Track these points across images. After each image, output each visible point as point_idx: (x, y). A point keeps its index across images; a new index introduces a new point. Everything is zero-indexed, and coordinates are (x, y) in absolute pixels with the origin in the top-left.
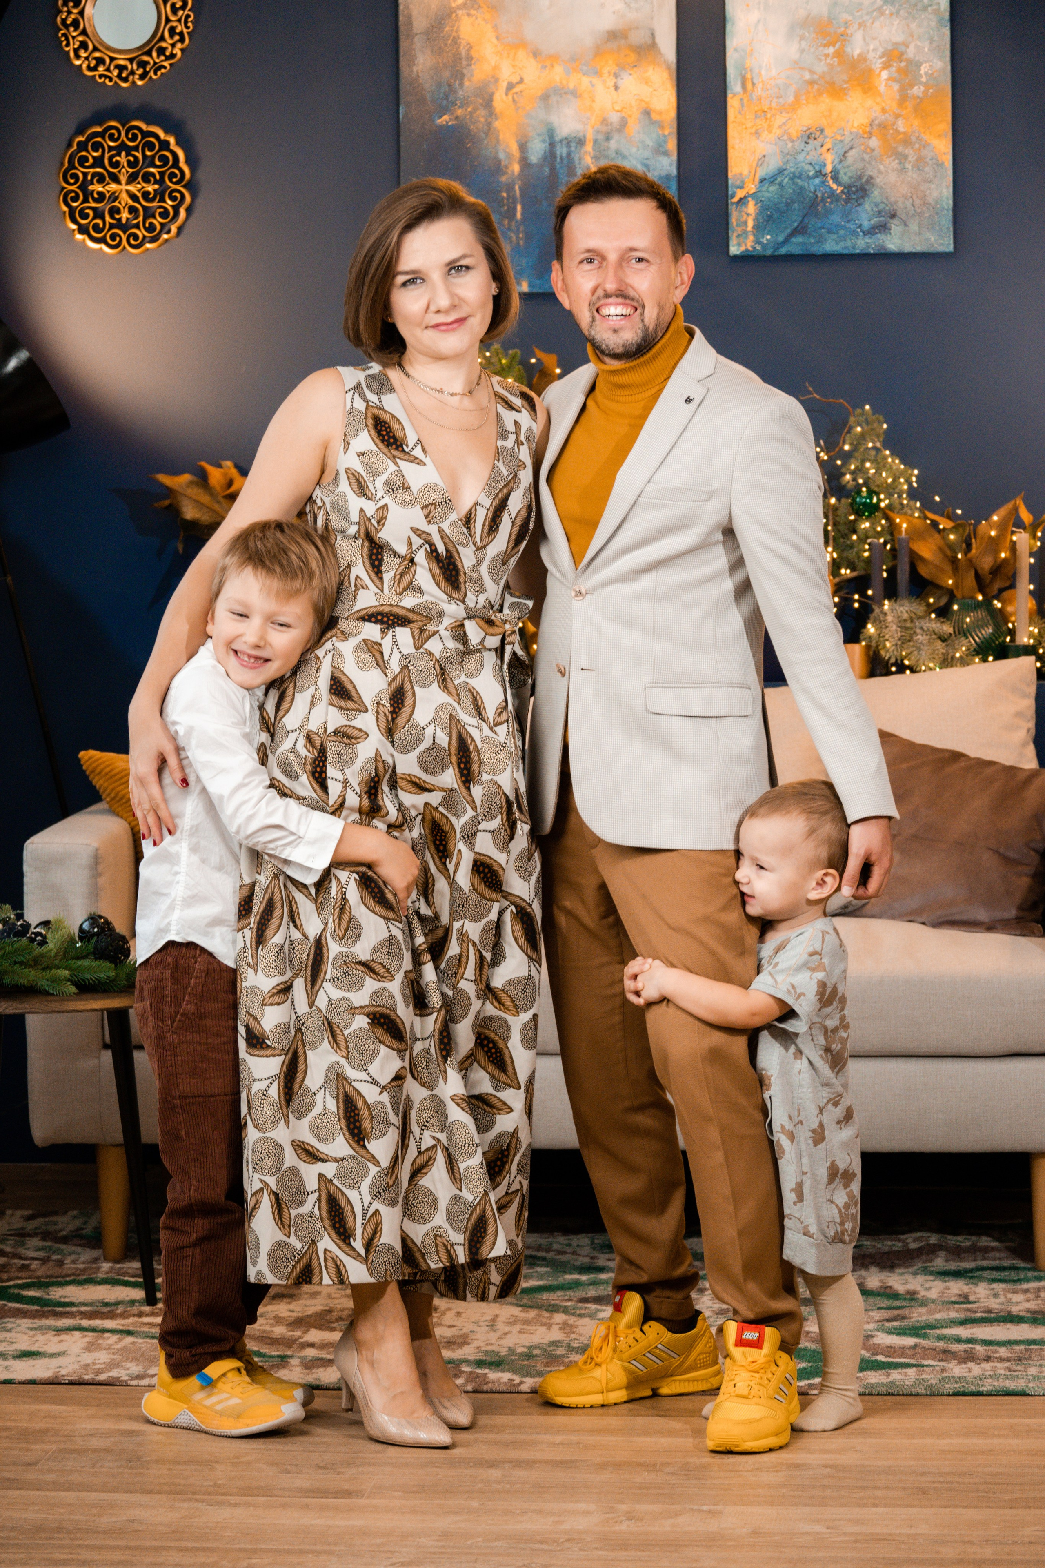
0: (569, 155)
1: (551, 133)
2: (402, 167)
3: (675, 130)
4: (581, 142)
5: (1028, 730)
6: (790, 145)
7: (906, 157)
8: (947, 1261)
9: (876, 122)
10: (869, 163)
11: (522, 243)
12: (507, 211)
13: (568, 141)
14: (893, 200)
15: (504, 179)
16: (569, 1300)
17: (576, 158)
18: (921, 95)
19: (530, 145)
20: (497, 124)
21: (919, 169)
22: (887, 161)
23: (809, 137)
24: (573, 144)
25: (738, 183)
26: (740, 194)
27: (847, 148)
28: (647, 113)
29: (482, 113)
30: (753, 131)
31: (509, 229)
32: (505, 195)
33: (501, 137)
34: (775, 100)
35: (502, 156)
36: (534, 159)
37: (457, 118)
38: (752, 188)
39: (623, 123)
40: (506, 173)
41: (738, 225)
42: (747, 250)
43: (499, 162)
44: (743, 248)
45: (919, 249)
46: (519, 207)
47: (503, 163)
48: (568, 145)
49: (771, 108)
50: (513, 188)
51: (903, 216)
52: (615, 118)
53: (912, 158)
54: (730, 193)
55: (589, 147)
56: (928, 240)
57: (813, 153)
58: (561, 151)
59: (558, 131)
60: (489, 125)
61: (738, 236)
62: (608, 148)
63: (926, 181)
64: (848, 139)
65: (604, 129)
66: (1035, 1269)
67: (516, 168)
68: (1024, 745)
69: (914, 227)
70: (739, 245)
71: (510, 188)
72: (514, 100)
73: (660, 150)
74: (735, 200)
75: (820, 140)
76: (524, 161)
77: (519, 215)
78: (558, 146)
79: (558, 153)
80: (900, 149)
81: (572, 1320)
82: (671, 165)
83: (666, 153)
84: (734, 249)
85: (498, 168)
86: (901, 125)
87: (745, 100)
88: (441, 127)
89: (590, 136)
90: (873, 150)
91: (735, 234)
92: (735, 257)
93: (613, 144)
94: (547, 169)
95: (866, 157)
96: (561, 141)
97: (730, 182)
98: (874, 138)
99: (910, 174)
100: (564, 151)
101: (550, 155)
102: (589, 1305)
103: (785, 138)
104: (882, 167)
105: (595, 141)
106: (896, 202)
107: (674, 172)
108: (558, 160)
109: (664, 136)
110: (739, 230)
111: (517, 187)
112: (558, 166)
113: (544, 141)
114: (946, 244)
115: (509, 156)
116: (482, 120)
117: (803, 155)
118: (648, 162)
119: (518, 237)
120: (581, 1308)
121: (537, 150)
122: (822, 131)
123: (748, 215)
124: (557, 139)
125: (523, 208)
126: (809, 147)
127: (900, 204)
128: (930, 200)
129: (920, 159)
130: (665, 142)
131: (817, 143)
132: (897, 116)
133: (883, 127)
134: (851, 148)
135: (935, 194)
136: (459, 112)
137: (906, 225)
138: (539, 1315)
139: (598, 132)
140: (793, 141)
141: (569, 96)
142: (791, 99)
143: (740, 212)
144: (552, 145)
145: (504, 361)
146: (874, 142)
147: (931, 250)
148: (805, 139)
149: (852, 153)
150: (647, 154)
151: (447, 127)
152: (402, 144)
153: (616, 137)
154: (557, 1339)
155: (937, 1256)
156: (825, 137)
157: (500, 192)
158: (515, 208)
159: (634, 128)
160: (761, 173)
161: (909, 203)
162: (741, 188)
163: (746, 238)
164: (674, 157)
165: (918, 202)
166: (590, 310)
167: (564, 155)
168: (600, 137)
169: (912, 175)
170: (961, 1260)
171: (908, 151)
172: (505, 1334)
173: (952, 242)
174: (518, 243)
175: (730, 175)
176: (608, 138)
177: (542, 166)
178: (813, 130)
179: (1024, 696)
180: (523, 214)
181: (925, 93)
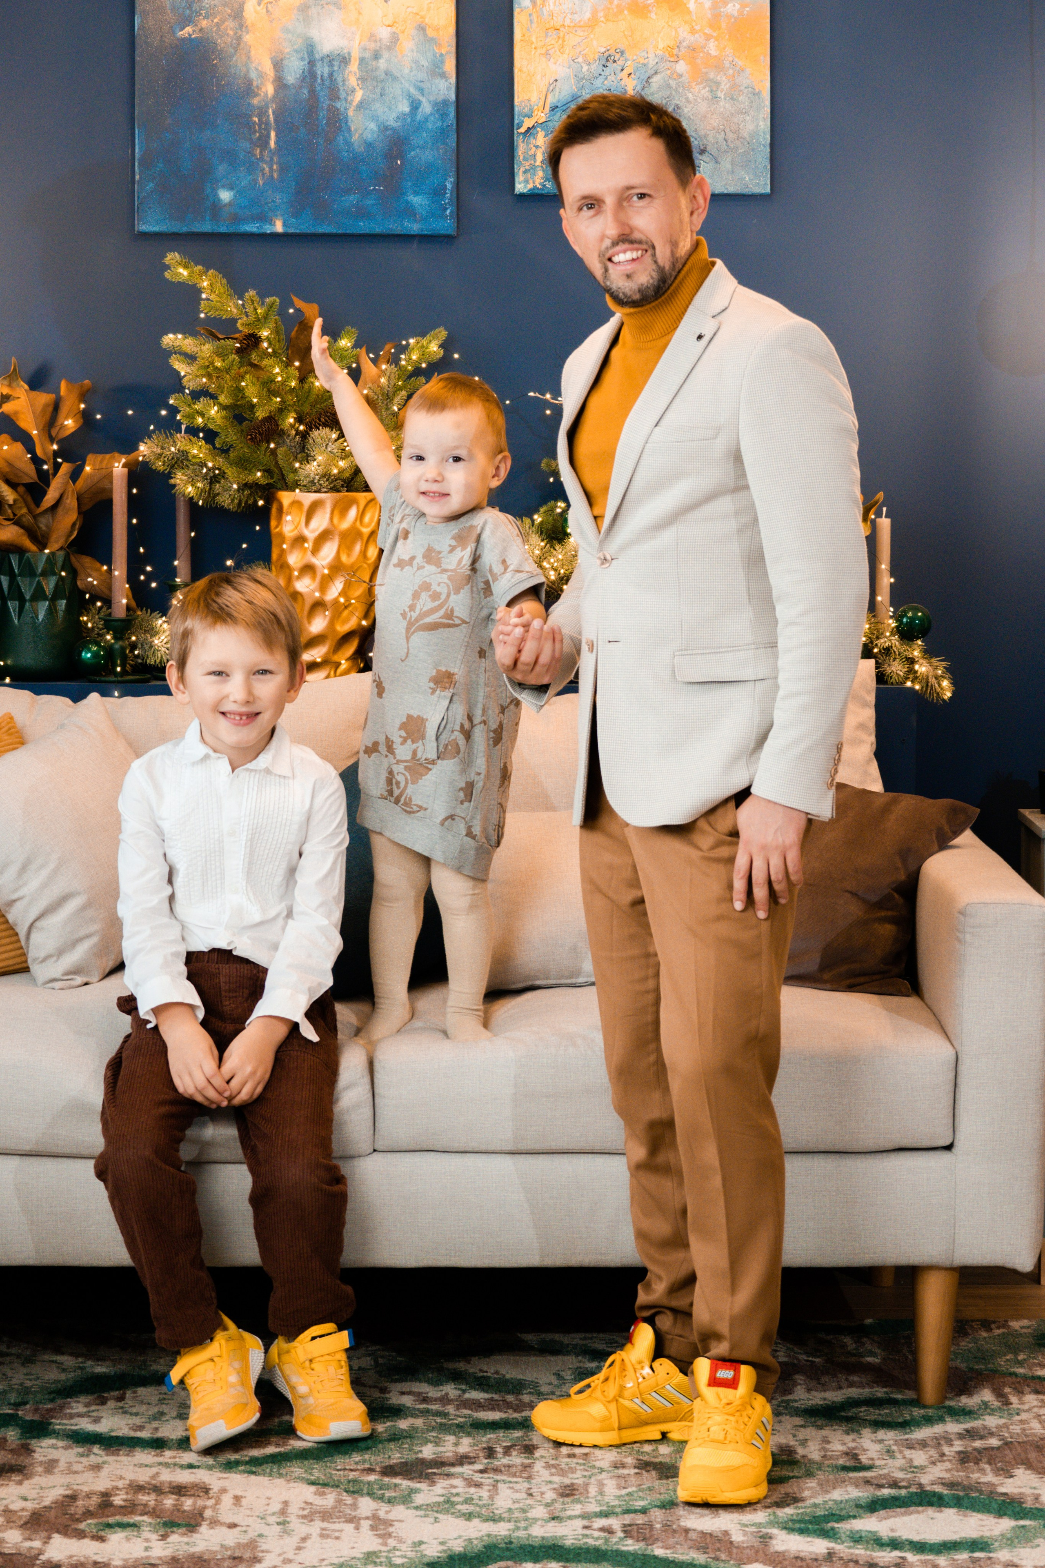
0: (331, 75)
1: (310, 48)
2: (137, 86)
3: (454, 49)
4: (345, 60)
5: (872, 744)
6: (585, 68)
7: (718, 84)
9: (685, 44)
10: (676, 90)
11: (275, 175)
12: (259, 138)
13: (330, 59)
14: (702, 133)
15: (255, 101)
17: (340, 80)
18: (736, 14)
19: (285, 62)
20: (247, 38)
21: (732, 99)
22: (696, 89)
23: (607, 60)
24: (336, 63)
25: (526, 110)
26: (528, 123)
27: (651, 72)
28: (422, 28)
29: (230, 24)
30: (544, 51)
31: (261, 159)
32: (256, 119)
33: (253, 53)
34: (569, 16)
35: (253, 75)
36: (291, 79)
37: (201, 30)
38: (541, 116)
39: (395, 40)
40: (257, 95)
41: (525, 159)
42: (535, 188)
43: (250, 83)
44: (530, 186)
45: (731, 190)
46: (273, 134)
47: (255, 83)
48: (331, 64)
49: (564, 26)
50: (267, 111)
51: (714, 152)
52: (384, 34)
53: (725, 85)
54: (516, 121)
55: (354, 67)
56: (743, 179)
57: (612, 78)
58: (322, 70)
59: (319, 48)
60: (239, 39)
61: (525, 172)
62: (377, 69)
63: (740, 112)
64: (652, 62)
65: (373, 46)
66: (917, 1402)
67: (269, 89)
69: (726, 164)
70: (526, 181)
71: (262, 113)
72: (268, 11)
73: (436, 71)
74: (522, 130)
75: (620, 63)
76: (280, 84)
77: (272, 144)
78: (319, 64)
79: (319, 72)
80: (711, 75)
82: (448, 89)
83: (443, 75)
84: (521, 187)
85: (249, 90)
86: (712, 48)
87: (535, 16)
88: (183, 40)
89: (355, 55)
90: (681, 76)
91: (522, 169)
92: (522, 195)
93: (382, 64)
94: (306, 91)
95: (673, 83)
96: (322, 59)
97: (516, 109)
98: (681, 62)
99: (722, 104)
100: (326, 70)
101: (310, 75)
103: (580, 60)
104: (690, 95)
105: (362, 60)
106: (706, 136)
107: (453, 97)
108: (319, 81)
109: (441, 55)
110: (527, 165)
111: (270, 111)
112: (318, 88)
113: (303, 59)
114: (761, 184)
115: (261, 75)
116: (231, 33)
117: (601, 79)
118: (422, 85)
119: (271, 169)
121: (294, 70)
122: (622, 53)
123: (537, 147)
124: (317, 57)
125: (277, 136)
126: (607, 71)
127: (711, 138)
128: (745, 135)
129: (734, 86)
130: (443, 62)
131: (617, 67)
132: (708, 38)
133: (693, 49)
134: (656, 73)
135: (750, 127)
136: (204, 23)
137: (717, 162)
139: (365, 49)
140: (589, 64)
141: (332, 7)
142: (588, 15)
143: (528, 143)
144: (312, 63)
145: (259, 311)
146: (681, 67)
147: (746, 191)
148: (604, 62)
149: (655, 79)
150: (422, 75)
151: (189, 40)
152: (137, 58)
153: (386, 55)
156: (626, 60)
157: (251, 116)
158: (268, 136)
159: (408, 46)
160: (551, 100)
161: (721, 137)
162: (530, 116)
163: (534, 174)
164: (453, 80)
165: (731, 136)
167: (326, 75)
168: (367, 55)
169: (724, 105)
170: (824, 1387)
171: (722, 79)
172: (304, 1539)
173: (769, 182)
174: (272, 176)
175: (517, 101)
176: (376, 56)
177: (301, 87)
178: (612, 52)
179: (865, 705)
180: (276, 143)
181: (740, 12)
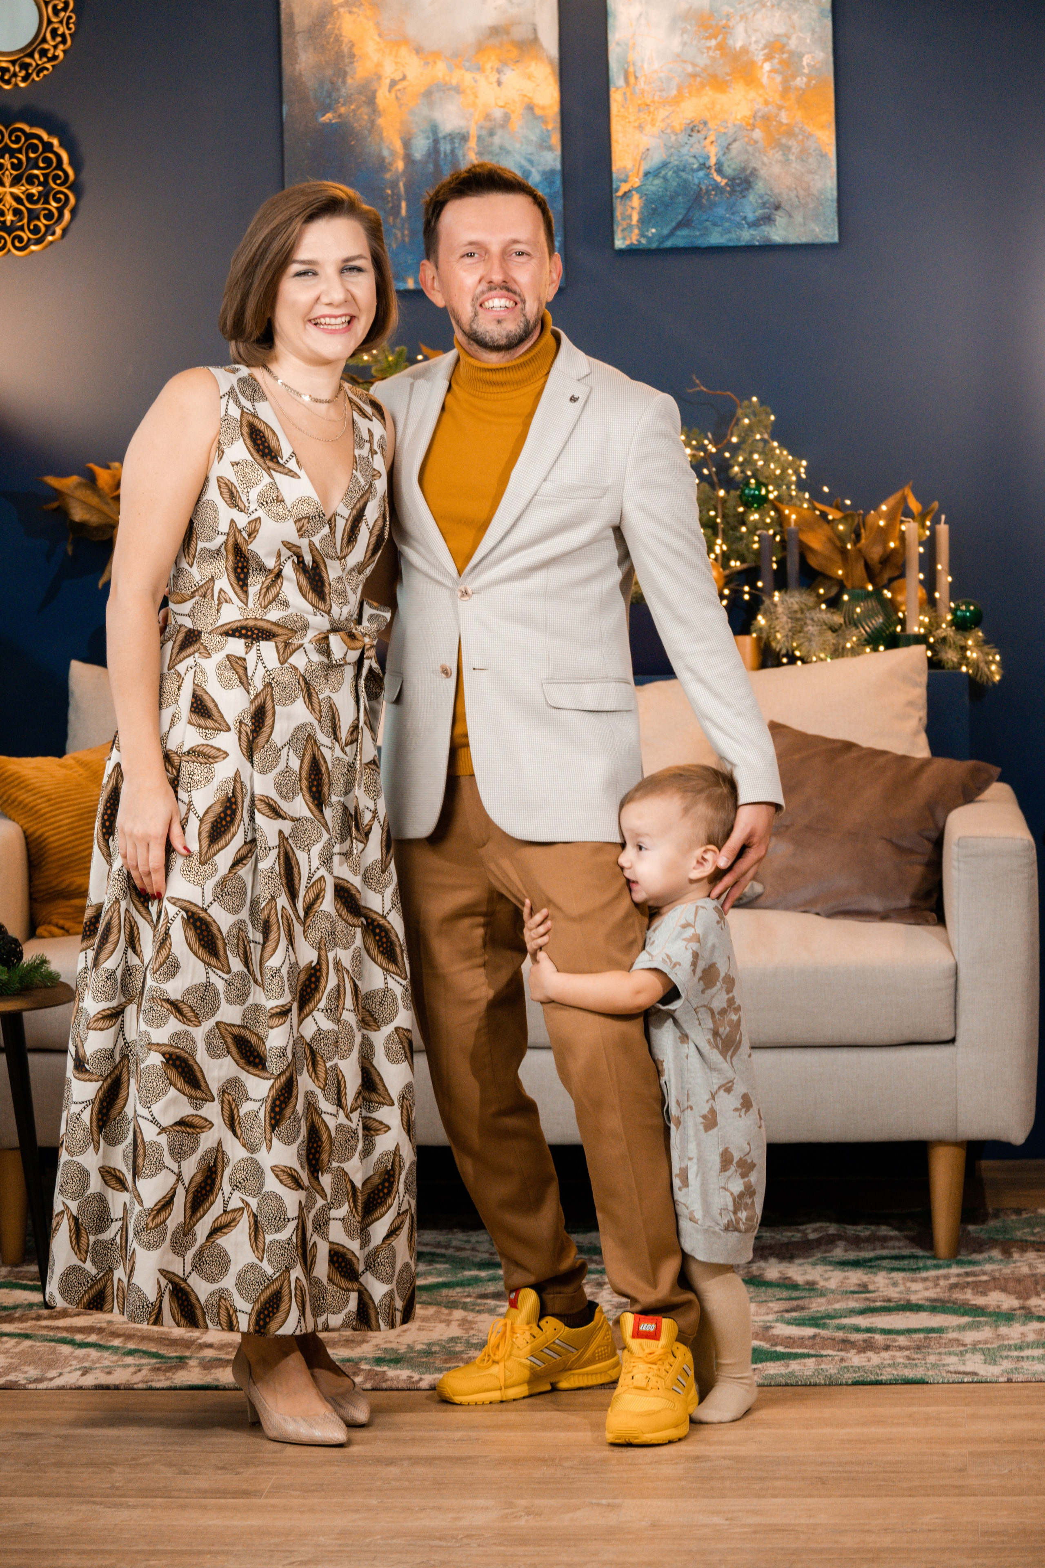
0: (453, 151)
1: (434, 129)
2: (286, 165)
3: (558, 125)
4: (464, 138)
5: (920, 719)
6: (673, 138)
7: (789, 148)
8: (846, 1251)
9: (760, 114)
10: (753, 155)
11: (407, 239)
12: (393, 207)
13: (451, 137)
14: (777, 191)
15: (388, 176)
16: (468, 1296)
17: (460, 153)
18: (803, 86)
19: (413, 141)
20: (380, 121)
21: (802, 161)
22: (771, 153)
23: (692, 129)
24: (457, 141)
25: (623, 177)
26: (624, 188)
27: (730, 140)
28: (530, 108)
29: (365, 110)
30: (636, 124)
31: (394, 226)
32: (389, 192)
33: (385, 134)
34: (658, 93)
35: (386, 153)
36: (418, 155)
37: (340, 116)
38: (636, 181)
39: (507, 118)
40: (389, 170)
41: (623, 219)
42: (632, 244)
43: (382, 159)
44: (628, 242)
45: (804, 240)
46: (403, 204)
47: (387, 161)
48: (452, 141)
49: (653, 102)
50: (397, 184)
51: (788, 208)
52: (498, 114)
53: (796, 149)
54: (614, 186)
55: (473, 143)
56: (813, 230)
57: (697, 146)
58: (445, 147)
59: (441, 128)
60: (373, 122)
61: (623, 230)
62: (492, 144)
63: (810, 172)
64: (731, 131)
65: (488, 124)
66: (934, 1257)
67: (400, 165)
68: (916, 733)
69: (799, 218)
70: (624, 239)
71: (394, 185)
72: (397, 98)
73: (543, 145)
74: (620, 193)
75: (703, 133)
76: (408, 159)
77: (403, 212)
78: (442, 142)
79: (442, 149)
80: (784, 141)
81: (471, 1316)
82: (555, 160)
83: (550, 148)
84: (620, 243)
85: (382, 166)
86: (784, 117)
87: (628, 94)
88: (324, 125)
89: (474, 131)
90: (756, 142)
91: (620, 228)
92: (621, 251)
93: (497, 140)
94: (431, 166)
95: (750, 149)
96: (445, 138)
97: (614, 176)
98: (757, 130)
99: (794, 165)
100: (448, 148)
101: (434, 151)
102: (488, 1301)
103: (669, 131)
104: (765, 159)
105: (479, 138)
106: (780, 194)
107: (558, 166)
108: (442, 155)
109: (548, 131)
110: (624, 224)
111: (401, 184)
112: (442, 163)
113: (428, 138)
114: (831, 235)
115: (393, 153)
116: (366, 117)
117: (686, 148)
118: (531, 157)
119: (403, 234)
120: (479, 1305)
121: (421, 146)
122: (705, 123)
123: (633, 208)
124: (440, 135)
125: (407, 205)
126: (693, 140)
127: (785, 196)
128: (815, 192)
129: (803, 151)
130: (549, 137)
131: (700, 136)
132: (780, 108)
133: (766, 118)
134: (735, 140)
135: (819, 185)
136: (343, 110)
137: (790, 216)
138: (438, 1312)
139: (481, 128)
140: (676, 134)
141: (452, 93)
142: (674, 92)
143: (625, 205)
144: (436, 141)
145: (390, 358)
146: (757, 134)
147: (817, 241)
148: (689, 132)
149: (735, 146)
150: (531, 149)
151: (329, 125)
152: (286, 142)
153: (499, 132)
154: (456, 1335)
155: (837, 1246)
156: (709, 130)
157: (383, 189)
158: (399, 206)
159: (517, 124)
160: (645, 166)
161: (793, 195)
162: (625, 181)
163: (631, 232)
164: (558, 152)
165: (802, 193)
166: (473, 306)
167: (448, 151)
168: (484, 133)
169: (796, 167)
170: (860, 1249)
171: (792, 143)
173: (836, 232)
174: (403, 241)
175: (614, 168)
176: (491, 134)
177: (427, 162)
178: (696, 123)
179: (916, 685)
180: (407, 211)
181: (808, 84)
